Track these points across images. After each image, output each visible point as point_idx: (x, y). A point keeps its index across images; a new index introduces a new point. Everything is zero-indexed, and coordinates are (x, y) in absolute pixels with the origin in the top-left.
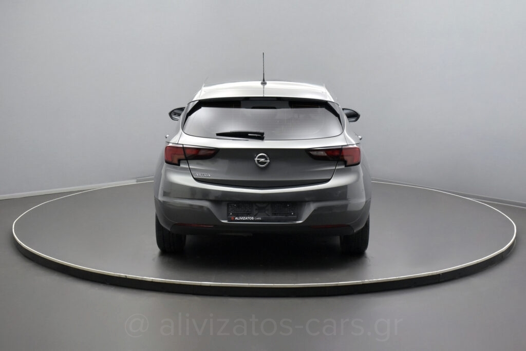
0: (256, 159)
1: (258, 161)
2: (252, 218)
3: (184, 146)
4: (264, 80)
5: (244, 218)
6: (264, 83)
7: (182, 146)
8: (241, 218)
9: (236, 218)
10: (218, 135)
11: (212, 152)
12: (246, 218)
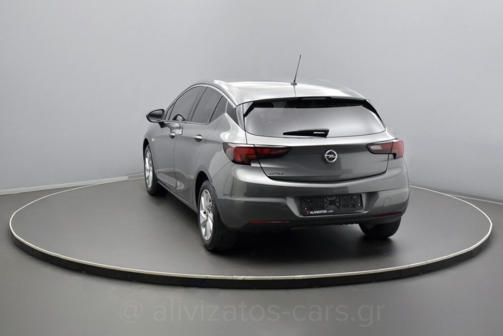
0: (326, 155)
1: (328, 157)
2: (325, 211)
3: (256, 146)
4: (295, 81)
5: (317, 212)
6: (294, 84)
7: (253, 146)
8: (315, 212)
9: (311, 213)
10: (285, 134)
11: (285, 151)
12: (320, 212)
